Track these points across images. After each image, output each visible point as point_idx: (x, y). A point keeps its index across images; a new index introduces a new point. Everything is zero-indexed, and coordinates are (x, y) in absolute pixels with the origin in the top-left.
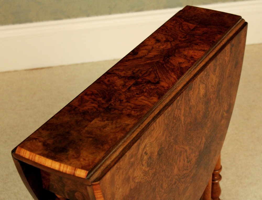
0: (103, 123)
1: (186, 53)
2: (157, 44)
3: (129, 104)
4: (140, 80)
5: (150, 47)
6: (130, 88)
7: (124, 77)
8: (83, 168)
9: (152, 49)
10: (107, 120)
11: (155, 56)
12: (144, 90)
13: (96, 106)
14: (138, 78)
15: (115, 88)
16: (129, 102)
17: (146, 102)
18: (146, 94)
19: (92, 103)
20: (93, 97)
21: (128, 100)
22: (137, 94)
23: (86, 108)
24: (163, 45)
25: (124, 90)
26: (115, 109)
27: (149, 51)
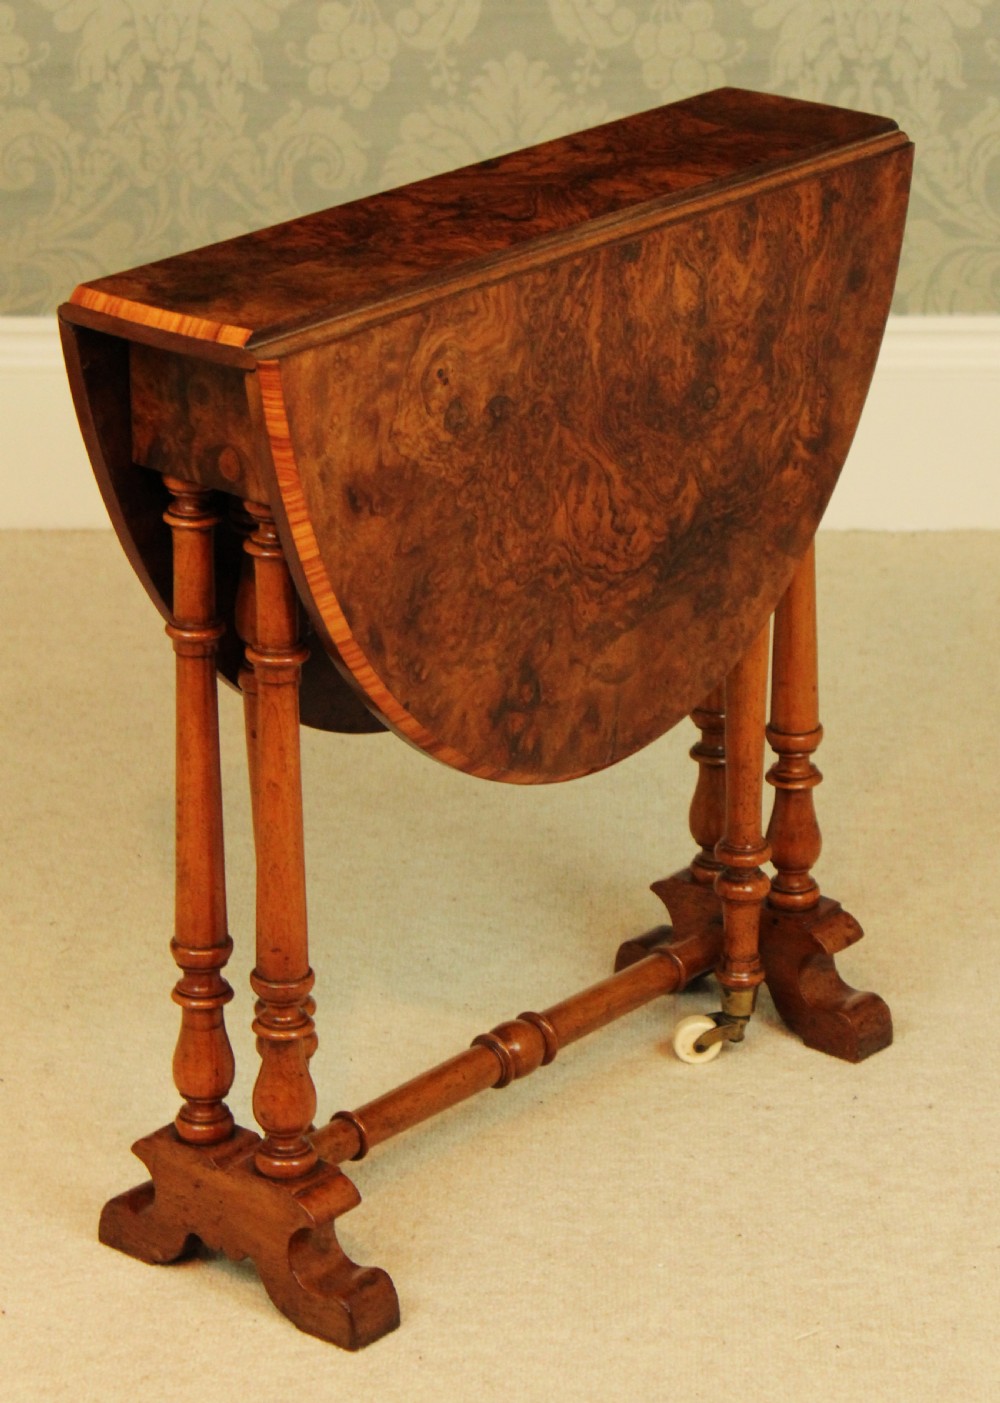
0: (326, 270)
1: (650, 176)
2: (571, 154)
3: (418, 246)
4: (475, 211)
5: (545, 159)
6: (437, 221)
7: (429, 203)
8: (240, 325)
9: (547, 163)
10: (341, 265)
11: (548, 174)
12: (477, 228)
13: (321, 243)
14: (472, 208)
15: (393, 219)
16: (421, 244)
17: (470, 247)
18: (477, 235)
19: (312, 237)
20: (320, 229)
21: (420, 239)
22: (451, 233)
23: (289, 244)
24: (587, 157)
25: (417, 225)
26: (372, 251)
27: (537, 165)
